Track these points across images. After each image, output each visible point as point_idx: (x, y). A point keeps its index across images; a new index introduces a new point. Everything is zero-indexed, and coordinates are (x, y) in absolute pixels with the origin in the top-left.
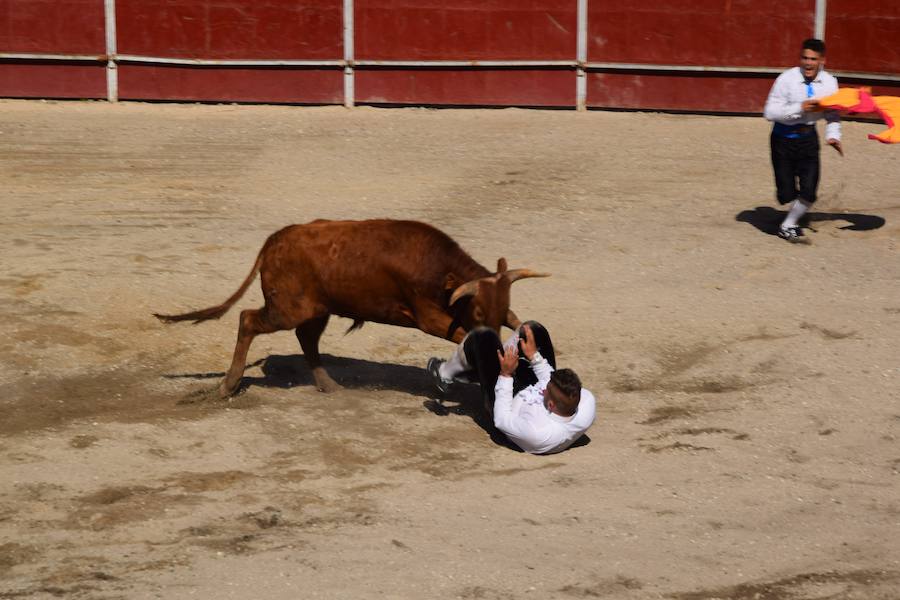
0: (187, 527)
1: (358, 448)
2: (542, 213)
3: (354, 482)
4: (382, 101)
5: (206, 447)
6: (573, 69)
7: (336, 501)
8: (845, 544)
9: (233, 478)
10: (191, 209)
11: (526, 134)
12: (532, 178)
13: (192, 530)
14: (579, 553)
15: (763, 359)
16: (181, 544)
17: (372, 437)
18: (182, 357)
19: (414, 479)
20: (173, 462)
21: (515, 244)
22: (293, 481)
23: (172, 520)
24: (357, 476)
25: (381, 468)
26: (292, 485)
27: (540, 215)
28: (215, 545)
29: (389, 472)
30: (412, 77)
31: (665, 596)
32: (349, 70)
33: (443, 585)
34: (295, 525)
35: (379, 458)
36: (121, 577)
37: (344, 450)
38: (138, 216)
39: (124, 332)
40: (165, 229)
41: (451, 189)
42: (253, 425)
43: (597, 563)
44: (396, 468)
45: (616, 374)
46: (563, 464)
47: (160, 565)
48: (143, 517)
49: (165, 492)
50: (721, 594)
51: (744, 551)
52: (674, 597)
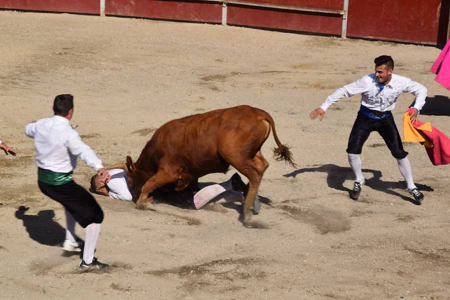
2: (83, 70)
8: (236, 245)
11: (73, 27)
12: (76, 52)
21: (67, 87)
27: (81, 72)
31: (145, 273)
41: (31, 56)
45: (121, 157)
50: (174, 271)
51: (186, 249)
52: (149, 273)
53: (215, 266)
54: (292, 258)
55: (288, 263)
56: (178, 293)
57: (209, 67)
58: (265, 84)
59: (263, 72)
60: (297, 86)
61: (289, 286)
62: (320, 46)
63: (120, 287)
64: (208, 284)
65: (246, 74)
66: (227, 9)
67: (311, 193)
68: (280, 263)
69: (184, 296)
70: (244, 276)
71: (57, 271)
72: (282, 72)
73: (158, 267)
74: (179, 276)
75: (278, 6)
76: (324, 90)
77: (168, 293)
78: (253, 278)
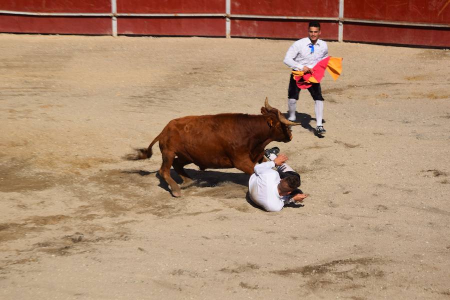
0: (37, 242)
1: (121, 203)
2: (211, 88)
3: (119, 220)
4: (131, 33)
5: (46, 203)
6: (224, 18)
7: (110, 229)
8: (355, 246)
9: (59, 218)
10: (37, 87)
11: (201, 49)
12: (205, 71)
13: (39, 244)
14: (229, 252)
15: (316, 158)
16: (34, 251)
17: (128, 198)
18: (33, 160)
19: (149, 218)
20: (29, 211)
22: (89, 219)
23: (30, 240)
24: (121, 217)
25: (133, 212)
26: (89, 222)
27: (209, 89)
28: (51, 251)
29: (136, 214)
30: (146, 22)
31: (270, 272)
32: (114, 18)
33: (163, 269)
34: (91, 241)
35: (132, 208)
36: (4, 267)
37: (114, 204)
38: (10, 90)
39: (4, 147)
40: (23, 96)
41: (166, 77)
42: (70, 193)
43: (238, 257)
44: (140, 213)
46: (222, 210)
47: (23, 261)
48: (14, 238)
49: (25, 226)
50: (297, 271)
51: (308, 250)
52: (274, 272)
53: (336, 266)
54: (409, 258)
55: (405, 263)
56: (301, 291)
57: (327, 81)
58: (380, 96)
59: (378, 84)
60: (411, 96)
61: (406, 284)
62: (433, 58)
63: (248, 285)
64: (330, 283)
65: (361, 86)
66: (344, 27)
67: (425, 197)
68: (398, 263)
69: (307, 294)
70: (363, 275)
71: (191, 271)
72: (396, 84)
73: (282, 267)
74: (302, 275)
75: (392, 22)
76: (437, 100)
77: (292, 291)
78: (372, 277)
